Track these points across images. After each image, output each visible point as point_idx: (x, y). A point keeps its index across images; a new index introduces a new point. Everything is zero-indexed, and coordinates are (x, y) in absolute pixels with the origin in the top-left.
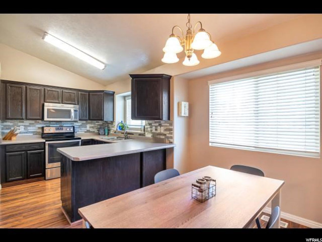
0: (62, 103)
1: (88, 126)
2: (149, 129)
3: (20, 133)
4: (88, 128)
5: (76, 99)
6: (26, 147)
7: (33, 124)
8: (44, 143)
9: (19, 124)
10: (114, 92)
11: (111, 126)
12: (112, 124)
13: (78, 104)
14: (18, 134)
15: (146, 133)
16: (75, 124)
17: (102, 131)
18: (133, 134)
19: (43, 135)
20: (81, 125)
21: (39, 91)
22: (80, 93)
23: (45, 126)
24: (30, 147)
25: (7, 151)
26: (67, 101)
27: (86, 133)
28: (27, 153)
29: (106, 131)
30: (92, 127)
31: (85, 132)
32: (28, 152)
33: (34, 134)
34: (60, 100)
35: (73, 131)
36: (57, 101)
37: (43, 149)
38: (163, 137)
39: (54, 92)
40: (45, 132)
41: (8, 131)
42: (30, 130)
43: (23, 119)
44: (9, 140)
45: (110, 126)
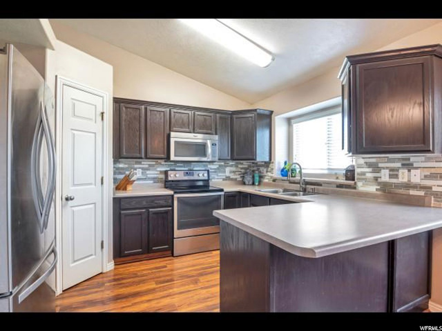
0: (194, 133)
1: (228, 169)
2: (370, 175)
3: (138, 179)
4: (227, 174)
5: (213, 126)
6: (147, 202)
7: (153, 166)
8: (173, 196)
9: (136, 166)
10: (272, 112)
11: (265, 170)
12: (268, 167)
13: (216, 134)
14: (134, 181)
15: (360, 184)
16: (211, 167)
17: (248, 179)
18: (321, 185)
19: (168, 184)
20: (218, 169)
21: (162, 113)
22: (218, 115)
23: (168, 169)
24: (153, 201)
25: (122, 207)
26: (200, 129)
27: (225, 182)
28: (149, 212)
29: (257, 179)
30: (234, 172)
31: (224, 180)
32: (151, 210)
33: (154, 182)
34: (191, 127)
35: (207, 178)
36: (187, 130)
37: (170, 207)
38: (422, 193)
39: (183, 115)
40: (170, 179)
41: (122, 177)
42: (148, 176)
43: (141, 158)
44: (123, 190)
45: (263, 170)
